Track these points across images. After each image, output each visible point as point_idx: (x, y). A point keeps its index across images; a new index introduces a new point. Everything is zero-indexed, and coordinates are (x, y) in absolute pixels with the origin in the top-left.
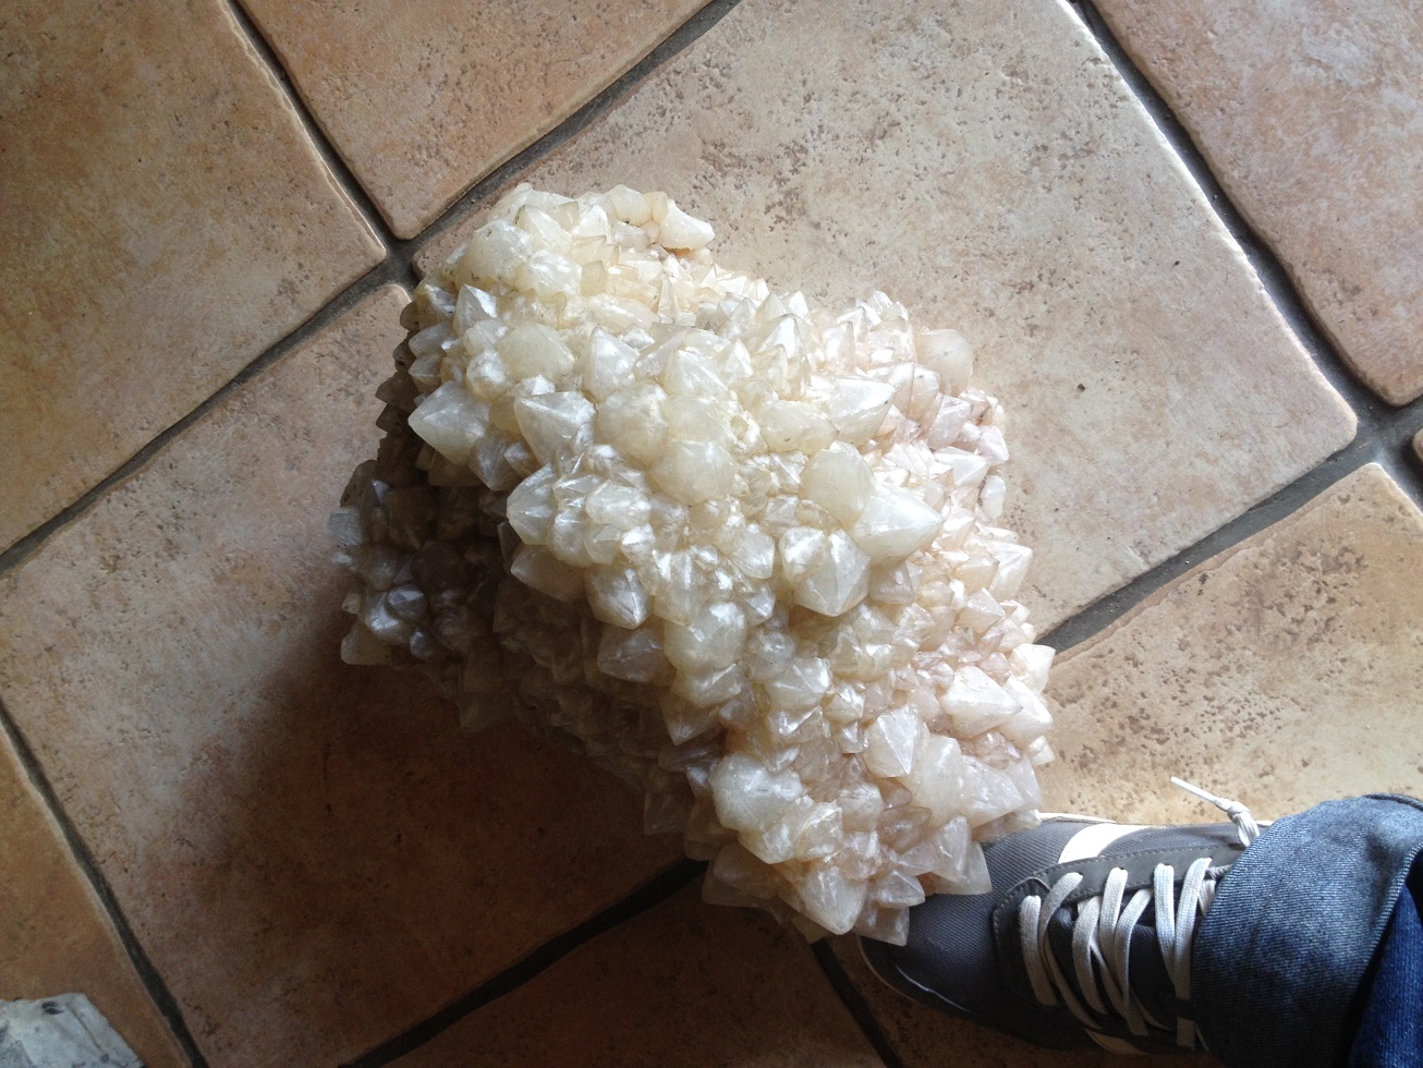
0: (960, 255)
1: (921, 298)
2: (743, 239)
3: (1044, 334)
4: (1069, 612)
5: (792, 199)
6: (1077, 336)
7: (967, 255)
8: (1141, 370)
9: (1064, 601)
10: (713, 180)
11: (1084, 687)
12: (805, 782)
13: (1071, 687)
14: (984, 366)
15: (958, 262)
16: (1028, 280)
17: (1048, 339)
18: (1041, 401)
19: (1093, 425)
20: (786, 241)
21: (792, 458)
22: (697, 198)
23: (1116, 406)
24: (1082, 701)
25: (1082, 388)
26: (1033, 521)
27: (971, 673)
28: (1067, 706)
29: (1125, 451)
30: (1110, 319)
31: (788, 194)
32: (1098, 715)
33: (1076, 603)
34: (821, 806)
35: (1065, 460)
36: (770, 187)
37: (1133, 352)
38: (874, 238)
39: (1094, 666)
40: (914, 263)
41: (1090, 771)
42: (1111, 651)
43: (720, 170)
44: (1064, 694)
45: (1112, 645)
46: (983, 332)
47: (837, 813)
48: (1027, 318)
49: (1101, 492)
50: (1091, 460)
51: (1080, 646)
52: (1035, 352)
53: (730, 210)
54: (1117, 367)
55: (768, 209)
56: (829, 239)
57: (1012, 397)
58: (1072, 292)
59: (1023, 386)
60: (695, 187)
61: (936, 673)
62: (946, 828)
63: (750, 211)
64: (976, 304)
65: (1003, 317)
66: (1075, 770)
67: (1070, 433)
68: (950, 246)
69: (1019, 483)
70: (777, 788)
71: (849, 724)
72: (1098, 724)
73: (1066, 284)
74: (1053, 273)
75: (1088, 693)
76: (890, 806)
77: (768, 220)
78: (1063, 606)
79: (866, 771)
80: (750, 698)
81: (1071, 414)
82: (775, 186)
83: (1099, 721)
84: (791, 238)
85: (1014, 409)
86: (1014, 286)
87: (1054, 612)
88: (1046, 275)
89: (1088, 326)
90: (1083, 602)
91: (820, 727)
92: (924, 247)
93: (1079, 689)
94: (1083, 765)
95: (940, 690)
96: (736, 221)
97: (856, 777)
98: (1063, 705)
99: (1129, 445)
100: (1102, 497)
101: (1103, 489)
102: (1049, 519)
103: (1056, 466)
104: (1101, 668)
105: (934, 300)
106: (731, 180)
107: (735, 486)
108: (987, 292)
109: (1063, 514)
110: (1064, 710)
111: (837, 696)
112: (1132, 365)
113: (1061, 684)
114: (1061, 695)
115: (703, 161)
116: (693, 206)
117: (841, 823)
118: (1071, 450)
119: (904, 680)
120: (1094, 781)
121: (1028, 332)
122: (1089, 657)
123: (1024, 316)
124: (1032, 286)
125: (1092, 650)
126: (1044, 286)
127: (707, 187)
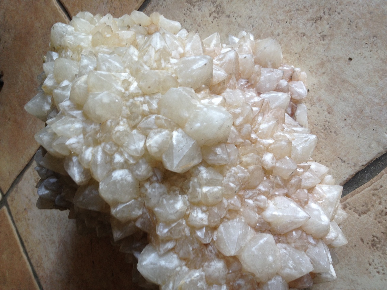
0: (288, 12)
1: (273, 35)
2: (203, 29)
3: (329, 38)
4: (358, 168)
5: (219, 9)
6: (345, 36)
7: (291, 11)
8: (379, 45)
9: (355, 163)
10: (190, 10)
11: (370, 206)
12: (182, 259)
13: (363, 206)
14: (303, 59)
15: (287, 16)
16: (319, 16)
17: (331, 40)
18: (331, 69)
19: (358, 76)
20: (218, 26)
21: (155, 96)
22: (185, 18)
23: (369, 64)
24: (369, 213)
25: (350, 59)
26: (335, 126)
27: (281, 200)
28: (362, 215)
29: (376, 85)
30: (360, 24)
31: (217, 7)
32: (379, 220)
33: (361, 164)
34: (192, 271)
35: (347, 95)
36: (210, 6)
37: (374, 37)
38: (251, 15)
39: (373, 195)
40: (269, 21)
41: (377, 248)
42: (381, 187)
43: (192, 5)
44: (360, 210)
45: (381, 184)
46: (301, 44)
47: (202, 276)
48: (320, 33)
49: (367, 108)
50: (359, 93)
51: (365, 185)
52: (326, 47)
53: (197, 19)
54: (367, 46)
55: (210, 15)
56: (234, 20)
57: (317, 70)
58: (340, 16)
59: (322, 64)
60: (185, 14)
61: (256, 200)
62: (269, 283)
63: (204, 17)
64: (297, 32)
65: (309, 35)
66: (370, 248)
67: (347, 82)
68: (283, 10)
69: (325, 109)
70: (163, 263)
71: (200, 228)
72: (379, 224)
73: (336, 13)
74: (330, 9)
75: (372, 209)
76: (230, 271)
77: (211, 19)
78: (354, 166)
79: (217, 253)
80: (147, 217)
81: (347, 73)
82: (212, 5)
83: (379, 222)
84: (219, 24)
85: (319, 75)
86: (313, 20)
87: (350, 170)
88: (327, 11)
89: (350, 30)
90: (365, 163)
91: (184, 230)
92: (272, 13)
93: (367, 207)
94: (373, 245)
95: (261, 210)
96: (199, 23)
97: (213, 256)
98: (360, 215)
99: (378, 82)
100: (367, 110)
101: (368, 106)
102: (342, 124)
103: (342, 99)
104: (377, 195)
105: (279, 35)
106: (196, 7)
107: (123, 112)
108: (301, 26)
109: (349, 121)
110: (360, 218)
111: (190, 214)
112: (374, 44)
113: (357, 205)
114: (358, 210)
115: (186, 3)
116: (184, 21)
117: (205, 280)
118: (349, 90)
119: (233, 204)
120: (380, 253)
121: (322, 39)
122: (370, 190)
123: (319, 32)
124: (321, 18)
125: (372, 187)
126: (327, 16)
127: (188, 12)
